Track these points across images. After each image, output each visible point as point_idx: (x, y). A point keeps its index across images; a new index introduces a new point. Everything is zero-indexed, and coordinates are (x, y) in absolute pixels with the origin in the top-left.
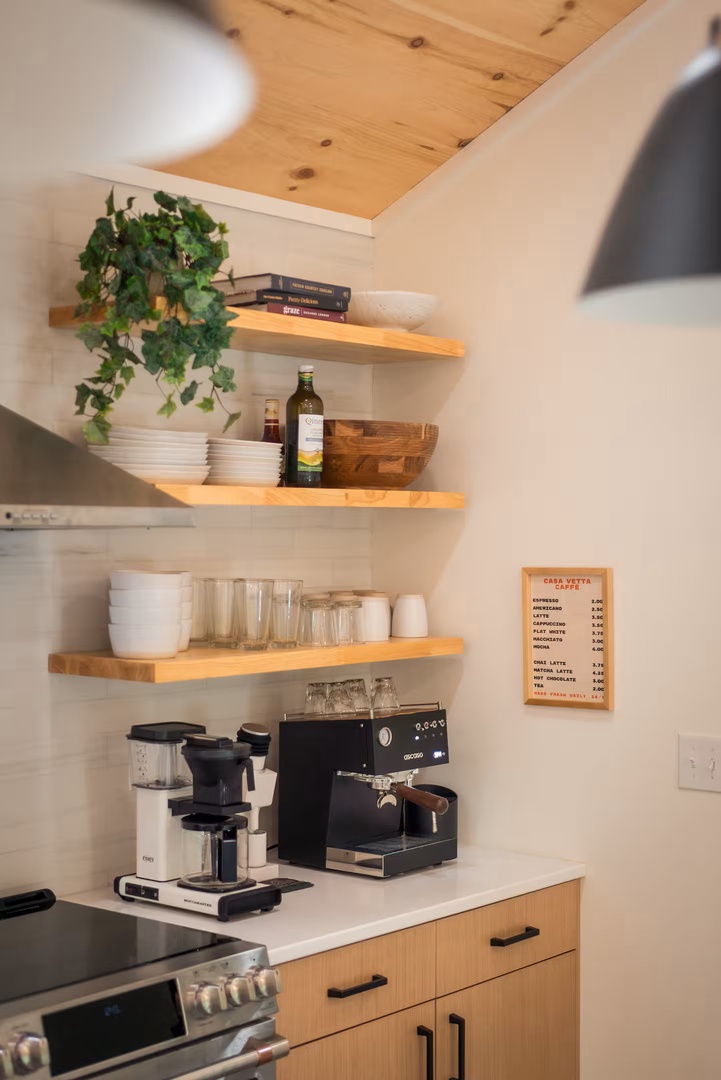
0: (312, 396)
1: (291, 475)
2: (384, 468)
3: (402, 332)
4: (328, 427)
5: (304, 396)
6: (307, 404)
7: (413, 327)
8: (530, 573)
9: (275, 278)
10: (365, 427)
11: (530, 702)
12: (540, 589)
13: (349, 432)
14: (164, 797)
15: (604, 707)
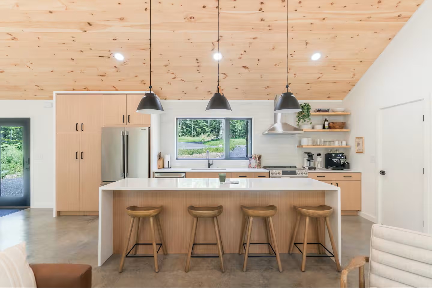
0: (327, 120)
1: (324, 128)
2: (336, 127)
3: (341, 112)
4: (329, 123)
5: (326, 120)
6: (326, 121)
7: (343, 112)
8: (357, 138)
9: (319, 109)
10: (333, 123)
11: (357, 153)
12: (357, 140)
13: (331, 124)
14: (306, 159)
15: (363, 153)
